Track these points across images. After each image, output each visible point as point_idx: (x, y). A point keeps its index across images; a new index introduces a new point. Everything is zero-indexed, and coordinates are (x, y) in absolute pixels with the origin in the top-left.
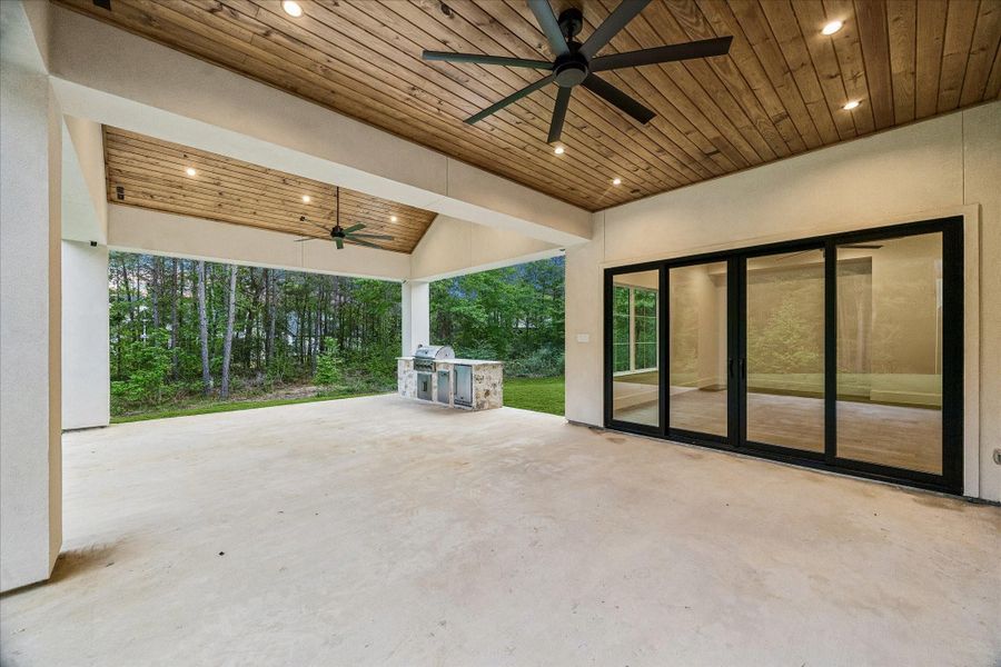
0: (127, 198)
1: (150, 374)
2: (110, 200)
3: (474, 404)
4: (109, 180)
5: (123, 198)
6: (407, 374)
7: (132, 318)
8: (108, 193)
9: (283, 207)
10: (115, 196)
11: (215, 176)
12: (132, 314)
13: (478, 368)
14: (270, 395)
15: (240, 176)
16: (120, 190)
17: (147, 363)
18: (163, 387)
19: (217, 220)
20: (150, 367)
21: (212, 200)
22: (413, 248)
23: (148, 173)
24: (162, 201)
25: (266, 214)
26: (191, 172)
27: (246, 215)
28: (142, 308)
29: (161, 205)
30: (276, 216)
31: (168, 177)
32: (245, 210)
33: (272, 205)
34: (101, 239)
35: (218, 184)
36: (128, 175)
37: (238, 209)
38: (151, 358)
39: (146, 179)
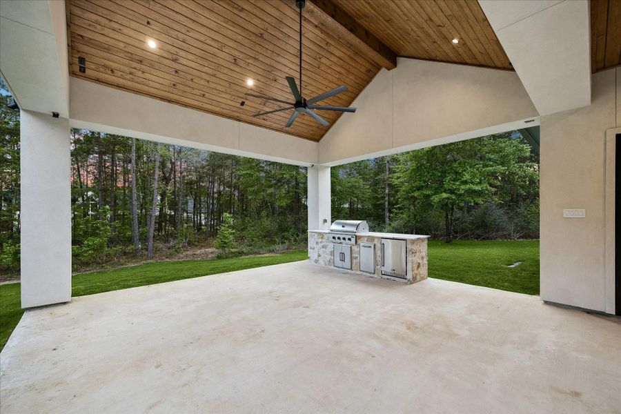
0: (88, 72)
1: (97, 240)
2: (72, 73)
3: (409, 276)
4: (71, 48)
5: (84, 72)
6: (320, 245)
7: (83, 200)
8: (70, 64)
9: (228, 90)
10: (77, 68)
11: (174, 50)
12: (83, 198)
13: (413, 242)
14: (181, 256)
15: (197, 52)
16: (82, 60)
17: (94, 232)
18: (106, 249)
19: (170, 101)
20: (96, 235)
21: (167, 79)
22: (322, 136)
23: (111, 42)
24: (122, 77)
25: (214, 97)
26: (152, 44)
27: (196, 97)
28: (90, 193)
29: (121, 81)
30: (220, 100)
31: (130, 49)
32: (195, 92)
33: (219, 88)
34: (64, 112)
35: (175, 60)
36: (90, 43)
37: (189, 90)
38: (98, 228)
39: (107, 49)
